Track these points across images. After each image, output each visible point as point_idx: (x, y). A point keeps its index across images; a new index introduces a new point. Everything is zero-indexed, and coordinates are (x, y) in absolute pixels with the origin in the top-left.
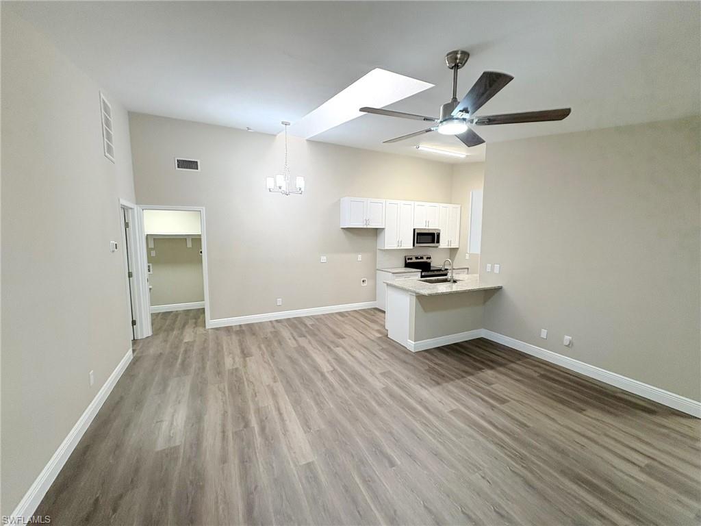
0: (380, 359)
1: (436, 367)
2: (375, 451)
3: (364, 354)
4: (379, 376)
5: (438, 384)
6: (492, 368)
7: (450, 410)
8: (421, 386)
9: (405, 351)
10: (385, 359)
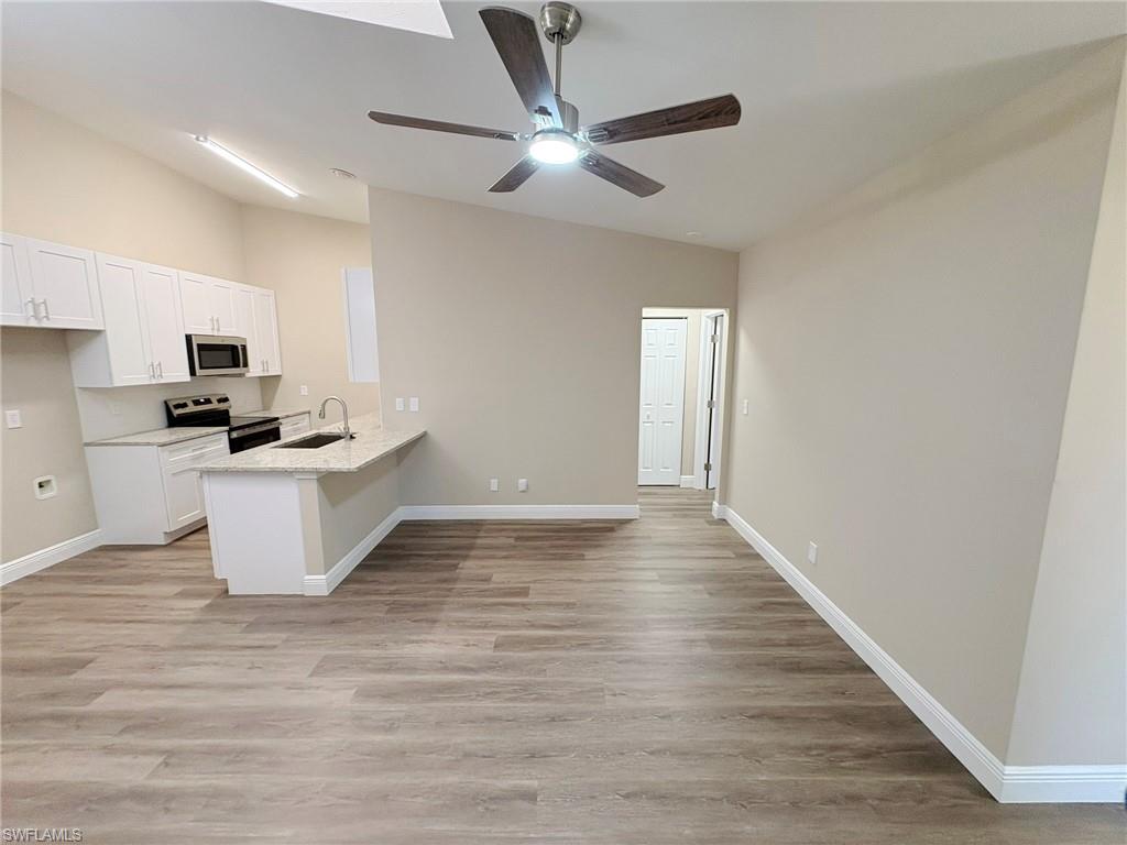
0: (275, 647)
1: (396, 598)
2: (487, 809)
3: (216, 664)
4: (315, 681)
5: (434, 621)
6: (466, 557)
7: (493, 646)
8: (413, 642)
9: (313, 603)
10: (287, 640)
